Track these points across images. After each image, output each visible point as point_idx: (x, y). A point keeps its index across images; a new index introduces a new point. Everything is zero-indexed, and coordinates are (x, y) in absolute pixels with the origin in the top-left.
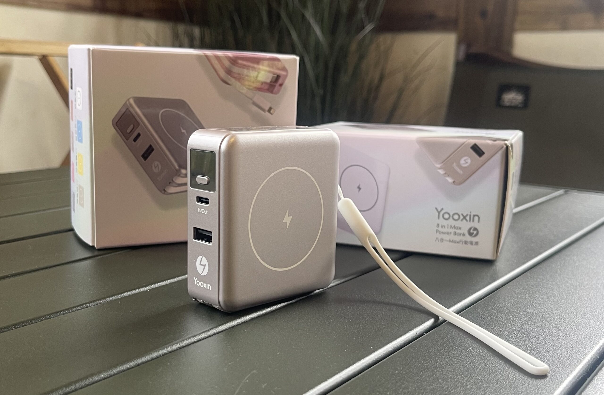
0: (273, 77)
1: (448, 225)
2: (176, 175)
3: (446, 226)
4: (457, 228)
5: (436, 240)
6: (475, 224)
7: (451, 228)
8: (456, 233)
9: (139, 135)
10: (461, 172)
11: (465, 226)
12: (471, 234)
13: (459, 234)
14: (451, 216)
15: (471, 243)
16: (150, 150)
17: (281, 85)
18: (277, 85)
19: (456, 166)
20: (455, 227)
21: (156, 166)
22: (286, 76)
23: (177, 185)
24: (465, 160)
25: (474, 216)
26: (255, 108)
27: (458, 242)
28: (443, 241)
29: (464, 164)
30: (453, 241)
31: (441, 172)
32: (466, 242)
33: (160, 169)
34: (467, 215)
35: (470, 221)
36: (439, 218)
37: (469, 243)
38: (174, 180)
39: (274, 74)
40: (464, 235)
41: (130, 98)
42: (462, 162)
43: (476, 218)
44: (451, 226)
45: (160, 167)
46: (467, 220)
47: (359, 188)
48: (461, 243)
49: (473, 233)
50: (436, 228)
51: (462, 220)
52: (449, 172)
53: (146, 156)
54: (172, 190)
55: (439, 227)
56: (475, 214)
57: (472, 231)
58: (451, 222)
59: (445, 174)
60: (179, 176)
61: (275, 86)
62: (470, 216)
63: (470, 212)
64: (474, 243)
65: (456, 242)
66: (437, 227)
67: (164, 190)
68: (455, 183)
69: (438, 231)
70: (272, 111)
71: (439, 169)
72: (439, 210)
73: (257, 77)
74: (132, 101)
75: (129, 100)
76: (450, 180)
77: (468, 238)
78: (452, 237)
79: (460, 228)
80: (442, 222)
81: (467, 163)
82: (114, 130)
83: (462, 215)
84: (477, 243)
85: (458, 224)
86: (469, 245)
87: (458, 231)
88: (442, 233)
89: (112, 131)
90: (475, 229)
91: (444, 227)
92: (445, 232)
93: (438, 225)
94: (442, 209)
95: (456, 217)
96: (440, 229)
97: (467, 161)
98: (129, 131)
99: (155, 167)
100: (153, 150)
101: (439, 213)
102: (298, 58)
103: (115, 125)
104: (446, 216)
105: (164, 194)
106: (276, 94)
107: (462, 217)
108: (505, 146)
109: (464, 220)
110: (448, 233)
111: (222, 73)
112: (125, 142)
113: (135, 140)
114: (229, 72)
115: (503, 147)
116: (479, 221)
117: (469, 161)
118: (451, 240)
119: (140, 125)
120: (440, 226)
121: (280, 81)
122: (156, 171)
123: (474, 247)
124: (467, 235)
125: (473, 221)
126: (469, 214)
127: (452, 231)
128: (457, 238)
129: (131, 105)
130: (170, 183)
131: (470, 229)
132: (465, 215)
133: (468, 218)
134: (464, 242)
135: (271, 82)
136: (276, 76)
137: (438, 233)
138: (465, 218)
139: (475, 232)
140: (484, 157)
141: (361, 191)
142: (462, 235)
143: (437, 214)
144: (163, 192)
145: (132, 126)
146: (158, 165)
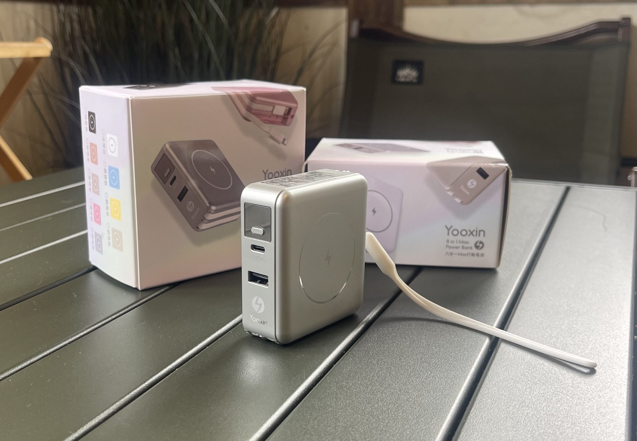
0: (286, 109)
1: (457, 241)
2: (207, 212)
3: (455, 241)
4: (465, 243)
5: (446, 254)
6: (481, 238)
7: (459, 243)
8: (464, 246)
9: (175, 178)
10: (468, 193)
11: (472, 240)
12: (477, 247)
13: (467, 248)
14: (460, 233)
15: (478, 255)
16: (184, 191)
17: (293, 117)
18: (289, 117)
19: (463, 188)
20: (463, 242)
21: (190, 205)
22: (296, 108)
23: (208, 222)
24: (471, 183)
25: (480, 231)
26: (271, 141)
27: (466, 255)
28: (452, 255)
29: (470, 186)
30: (461, 254)
31: (450, 194)
32: (473, 255)
33: (193, 207)
34: (474, 231)
35: (476, 235)
36: (448, 234)
37: (475, 255)
38: (205, 217)
39: (287, 107)
40: (471, 248)
41: (166, 143)
42: (469, 184)
43: (482, 233)
44: (459, 241)
45: (193, 205)
46: (473, 235)
47: (374, 211)
48: (469, 255)
49: (479, 246)
50: (446, 244)
51: (469, 235)
52: (457, 193)
53: (181, 197)
54: (204, 226)
55: (448, 242)
56: (481, 229)
57: (478, 244)
58: (460, 237)
59: (454, 195)
60: (209, 212)
61: (287, 118)
62: (477, 231)
63: (477, 228)
64: (480, 255)
65: (464, 255)
66: (447, 242)
67: (197, 227)
68: (463, 203)
69: (448, 246)
70: (285, 143)
71: (448, 191)
72: (449, 228)
73: (272, 112)
74: (168, 146)
75: (165, 145)
76: (458, 200)
77: (475, 251)
78: (460, 251)
79: (468, 243)
80: (451, 237)
81: (473, 185)
82: (153, 176)
83: (470, 231)
84: (482, 255)
85: (466, 239)
86: (476, 257)
87: (466, 245)
88: (451, 248)
89: (151, 176)
90: (481, 242)
91: (453, 243)
92: (454, 247)
93: (448, 241)
94: (451, 227)
95: (464, 233)
96: (450, 244)
97: (473, 183)
98: (166, 175)
99: (189, 207)
100: (187, 190)
101: (449, 230)
102: (305, 89)
103: (154, 171)
104: (455, 233)
105: (197, 231)
106: (288, 125)
107: (469, 233)
108: (506, 169)
109: (471, 236)
110: (457, 248)
111: (243, 111)
112: (162, 185)
113: (171, 183)
114: (249, 109)
115: (505, 170)
116: (484, 235)
117: (475, 183)
118: (460, 253)
119: (175, 168)
120: (450, 241)
121: (292, 113)
122: (190, 210)
123: (480, 258)
124: (474, 248)
125: (479, 235)
126: (475, 230)
127: (461, 245)
128: (465, 251)
129: (167, 150)
130: (202, 220)
131: (476, 243)
132: (472, 231)
133: (474, 233)
134: (471, 255)
135: (284, 115)
136: (288, 108)
137: (448, 248)
138: (472, 233)
139: (481, 245)
140: (488, 179)
141: (376, 213)
142: (470, 248)
143: (447, 231)
144: (197, 229)
145: (168, 170)
146: (191, 205)
